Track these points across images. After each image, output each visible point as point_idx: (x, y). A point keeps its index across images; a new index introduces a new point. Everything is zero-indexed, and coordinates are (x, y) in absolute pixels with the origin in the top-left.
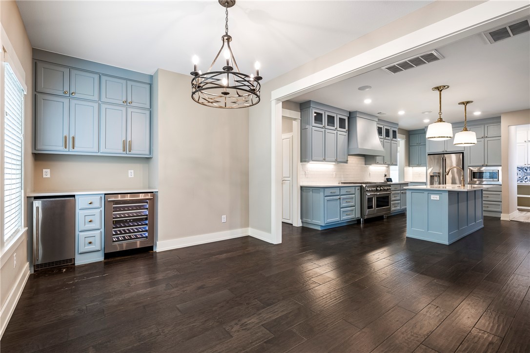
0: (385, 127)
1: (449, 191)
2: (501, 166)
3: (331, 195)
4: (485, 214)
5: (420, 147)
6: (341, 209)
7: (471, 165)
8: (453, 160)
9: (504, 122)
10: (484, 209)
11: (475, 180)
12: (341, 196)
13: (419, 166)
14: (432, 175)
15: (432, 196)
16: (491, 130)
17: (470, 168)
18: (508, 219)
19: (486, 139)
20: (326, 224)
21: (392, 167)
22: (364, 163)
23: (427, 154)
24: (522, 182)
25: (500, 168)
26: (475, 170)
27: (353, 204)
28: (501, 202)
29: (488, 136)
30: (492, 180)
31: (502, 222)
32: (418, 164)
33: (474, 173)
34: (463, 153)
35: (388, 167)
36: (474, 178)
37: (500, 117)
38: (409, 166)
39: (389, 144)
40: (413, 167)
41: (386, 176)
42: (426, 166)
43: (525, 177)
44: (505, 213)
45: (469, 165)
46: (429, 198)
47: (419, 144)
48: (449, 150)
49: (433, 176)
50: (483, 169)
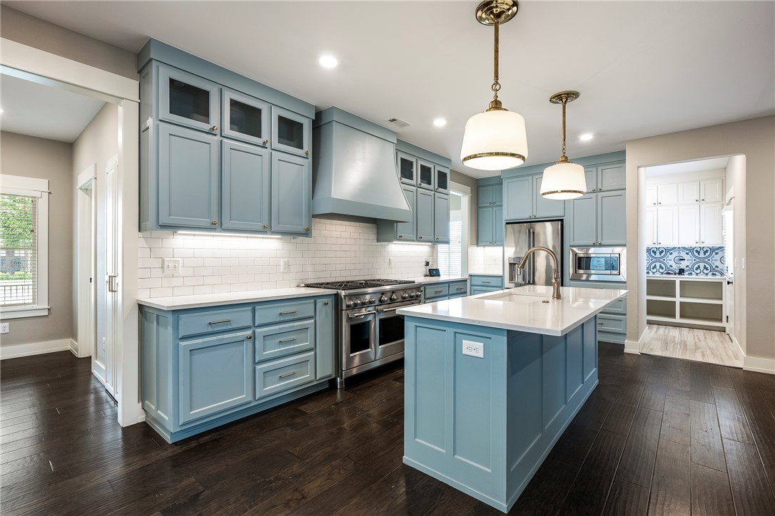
0: (420, 162)
1: (508, 331)
2: (625, 245)
3: (210, 329)
4: (601, 338)
5: (495, 209)
6: (258, 367)
7: (576, 243)
8: (547, 233)
9: (631, 160)
10: (599, 328)
11: (581, 271)
12: (258, 330)
13: (493, 246)
14: (513, 262)
15: (464, 342)
16: (609, 177)
17: (575, 249)
18: (637, 352)
19: (600, 194)
20: (184, 424)
21: (441, 247)
22: (373, 237)
23: (504, 223)
24: (691, 274)
25: (623, 252)
26: (581, 253)
27: (307, 344)
28: (625, 315)
29: (604, 189)
30: (608, 272)
31: (626, 356)
32: (491, 241)
33: (580, 259)
34: (562, 220)
35: (433, 247)
36: (580, 268)
37: (622, 153)
38: (477, 245)
39: (430, 199)
40: (484, 246)
41: (427, 264)
42: (503, 245)
43: (696, 266)
44: (631, 339)
45: (572, 244)
46: (456, 347)
47: (493, 204)
48: (541, 214)
49: (514, 264)
50: (592, 250)
